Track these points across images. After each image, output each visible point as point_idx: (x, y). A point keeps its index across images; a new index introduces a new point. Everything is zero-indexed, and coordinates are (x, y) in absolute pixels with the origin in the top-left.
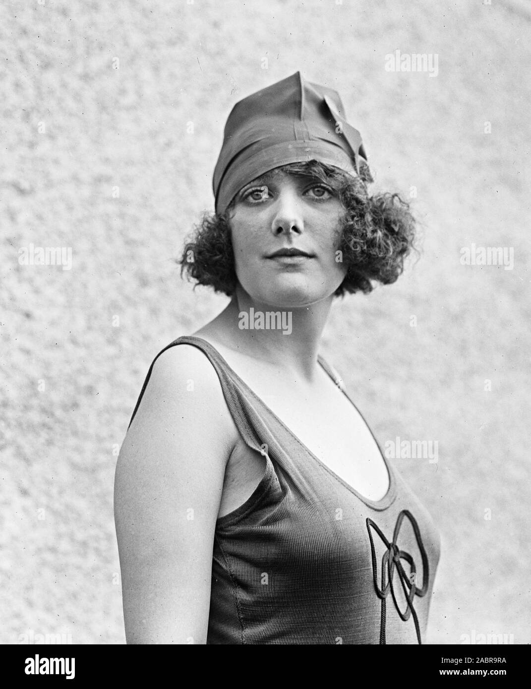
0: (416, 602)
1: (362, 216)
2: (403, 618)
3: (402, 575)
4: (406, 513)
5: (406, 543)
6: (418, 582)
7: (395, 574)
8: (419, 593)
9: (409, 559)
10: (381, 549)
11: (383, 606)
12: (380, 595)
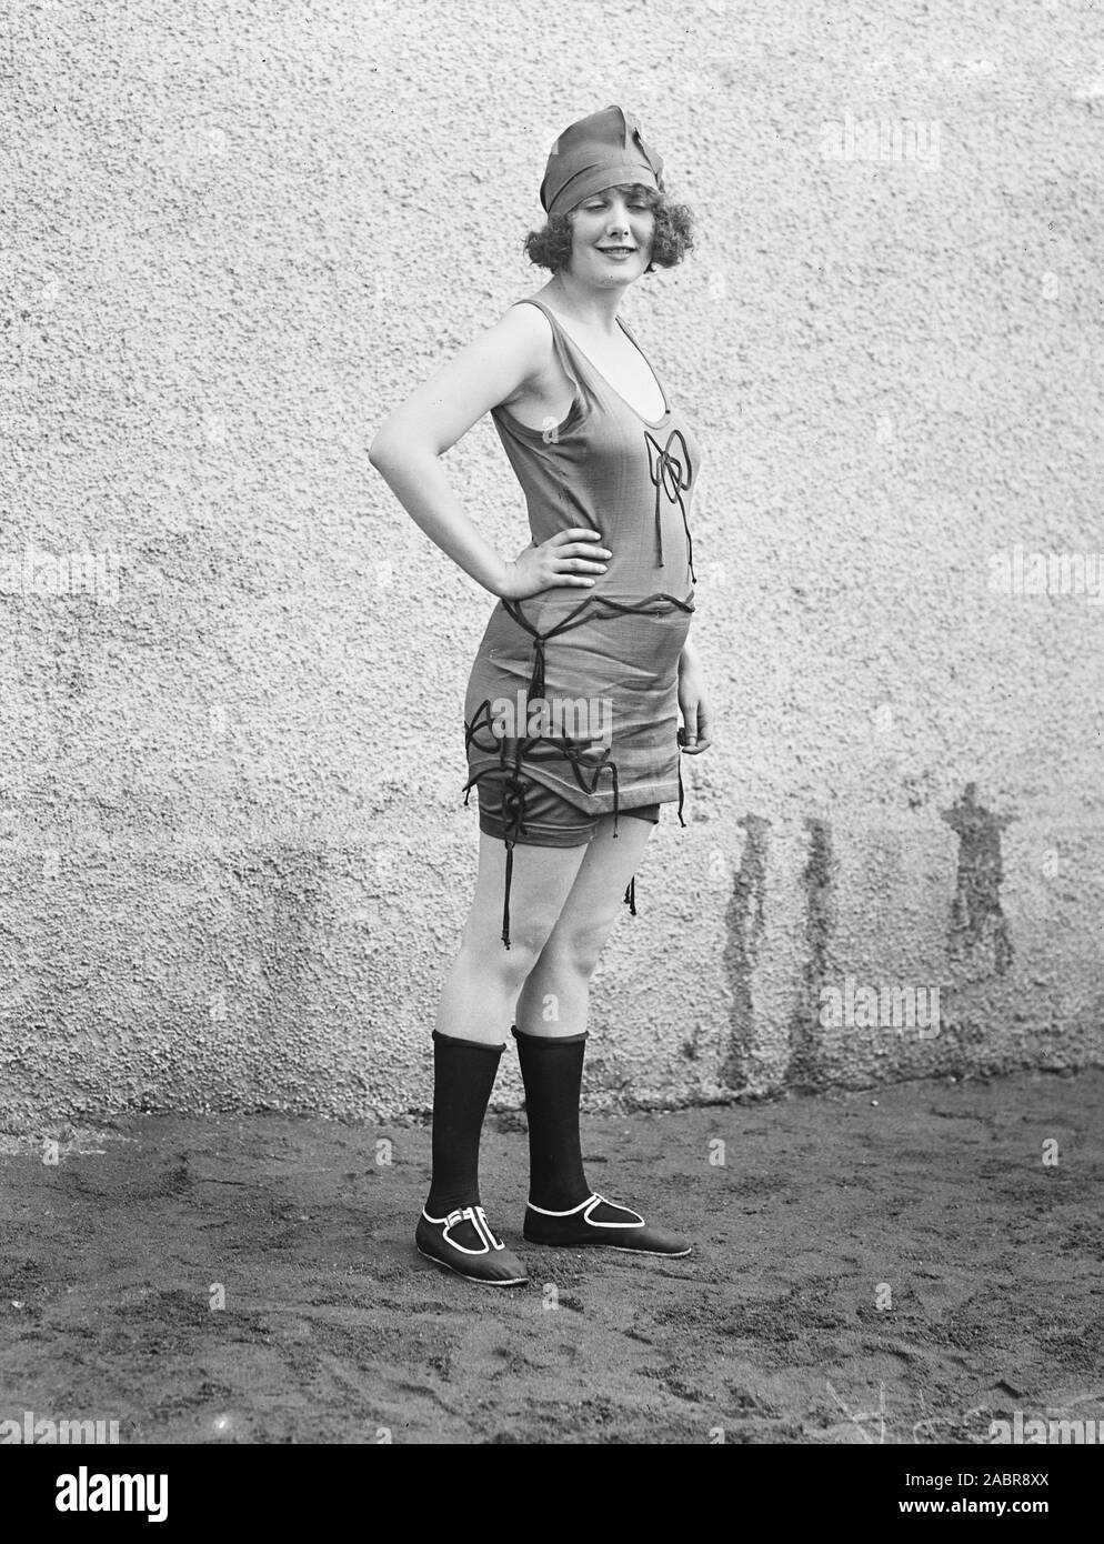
0: (682, 492)
1: (667, 223)
2: (672, 501)
3: (672, 473)
4: (677, 432)
5: (676, 451)
6: (684, 481)
7: (667, 474)
8: (685, 488)
9: (678, 464)
10: (656, 454)
11: (658, 491)
12: (656, 483)
